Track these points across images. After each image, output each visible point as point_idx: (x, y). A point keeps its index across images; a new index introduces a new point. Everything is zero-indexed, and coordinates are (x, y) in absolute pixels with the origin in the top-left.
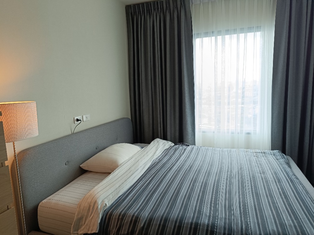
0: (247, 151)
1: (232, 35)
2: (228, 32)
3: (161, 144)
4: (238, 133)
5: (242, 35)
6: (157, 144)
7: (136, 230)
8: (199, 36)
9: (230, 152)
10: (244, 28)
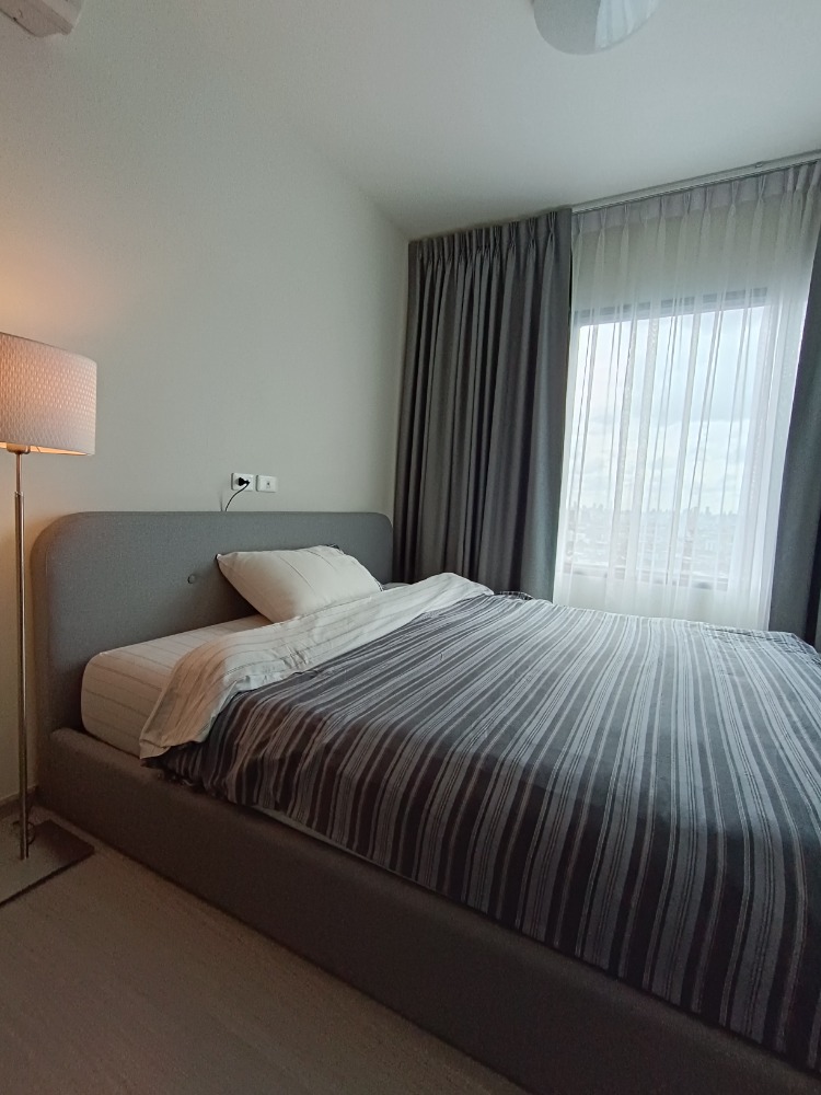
0: (692, 626)
1: (679, 317)
2: (668, 305)
3: (457, 585)
4: (674, 583)
5: (708, 317)
6: (445, 583)
7: (307, 755)
8: (587, 317)
9: (644, 622)
10: (716, 295)
